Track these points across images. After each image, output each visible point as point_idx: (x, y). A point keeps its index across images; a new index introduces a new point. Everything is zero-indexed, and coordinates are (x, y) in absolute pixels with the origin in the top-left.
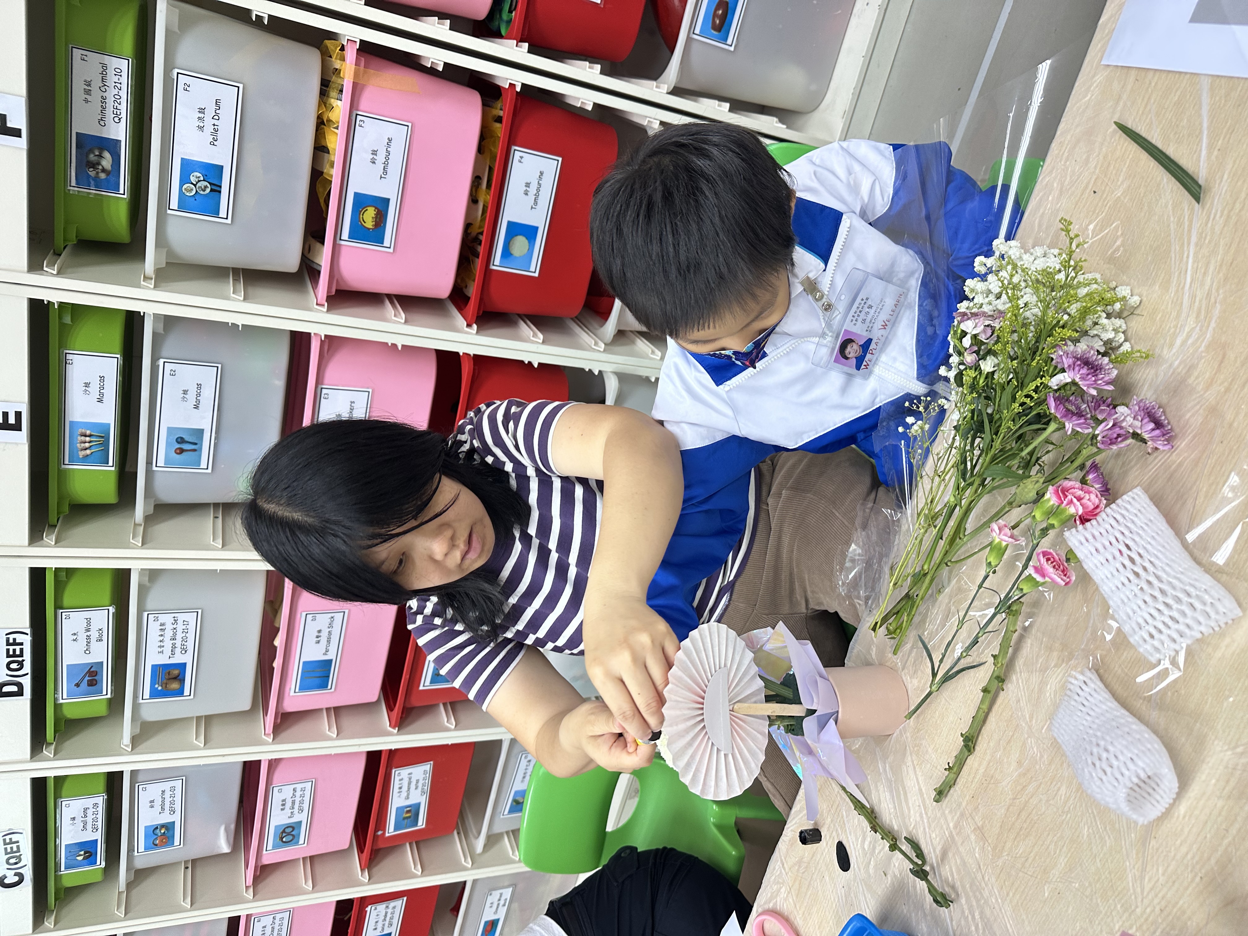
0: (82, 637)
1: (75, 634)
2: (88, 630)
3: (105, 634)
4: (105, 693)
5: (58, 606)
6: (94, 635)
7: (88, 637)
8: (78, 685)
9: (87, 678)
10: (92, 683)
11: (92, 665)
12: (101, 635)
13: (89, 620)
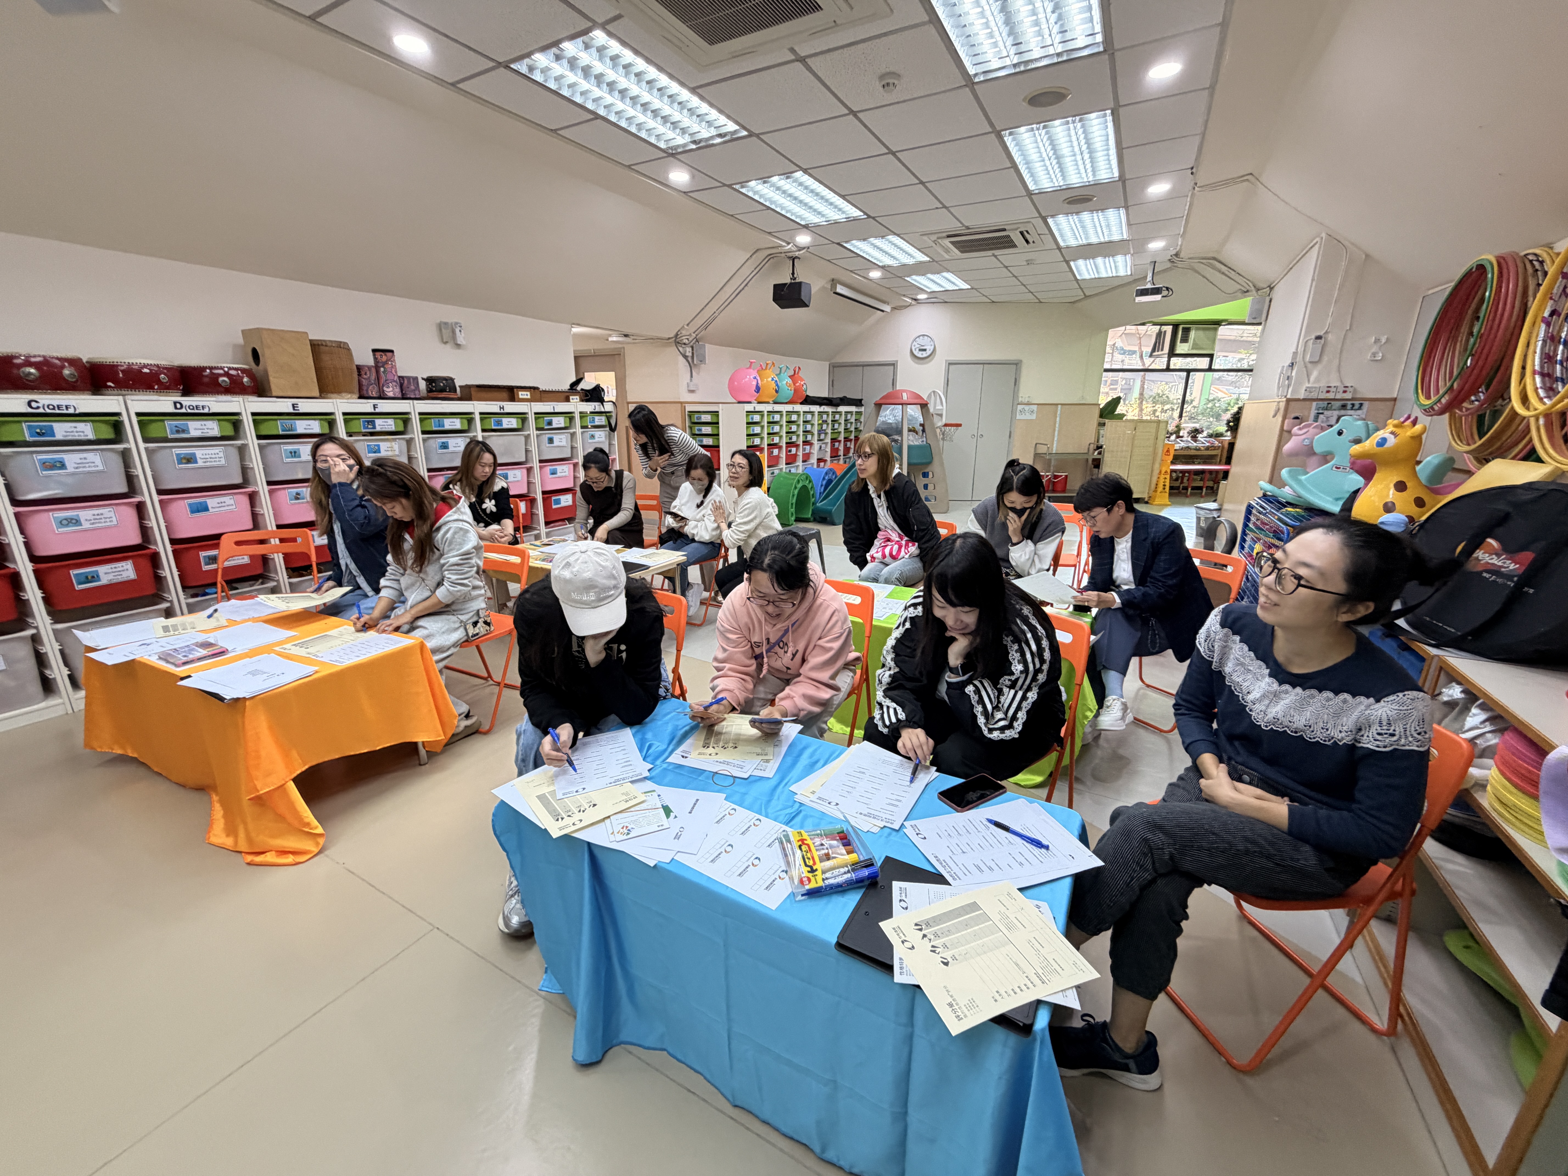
0: (204, 427)
2: (207, 429)
3: (207, 435)
4: (173, 436)
5: (222, 420)
6: (205, 431)
8: (176, 427)
9: (180, 429)
10: (178, 431)
11: (187, 431)
13: (212, 429)
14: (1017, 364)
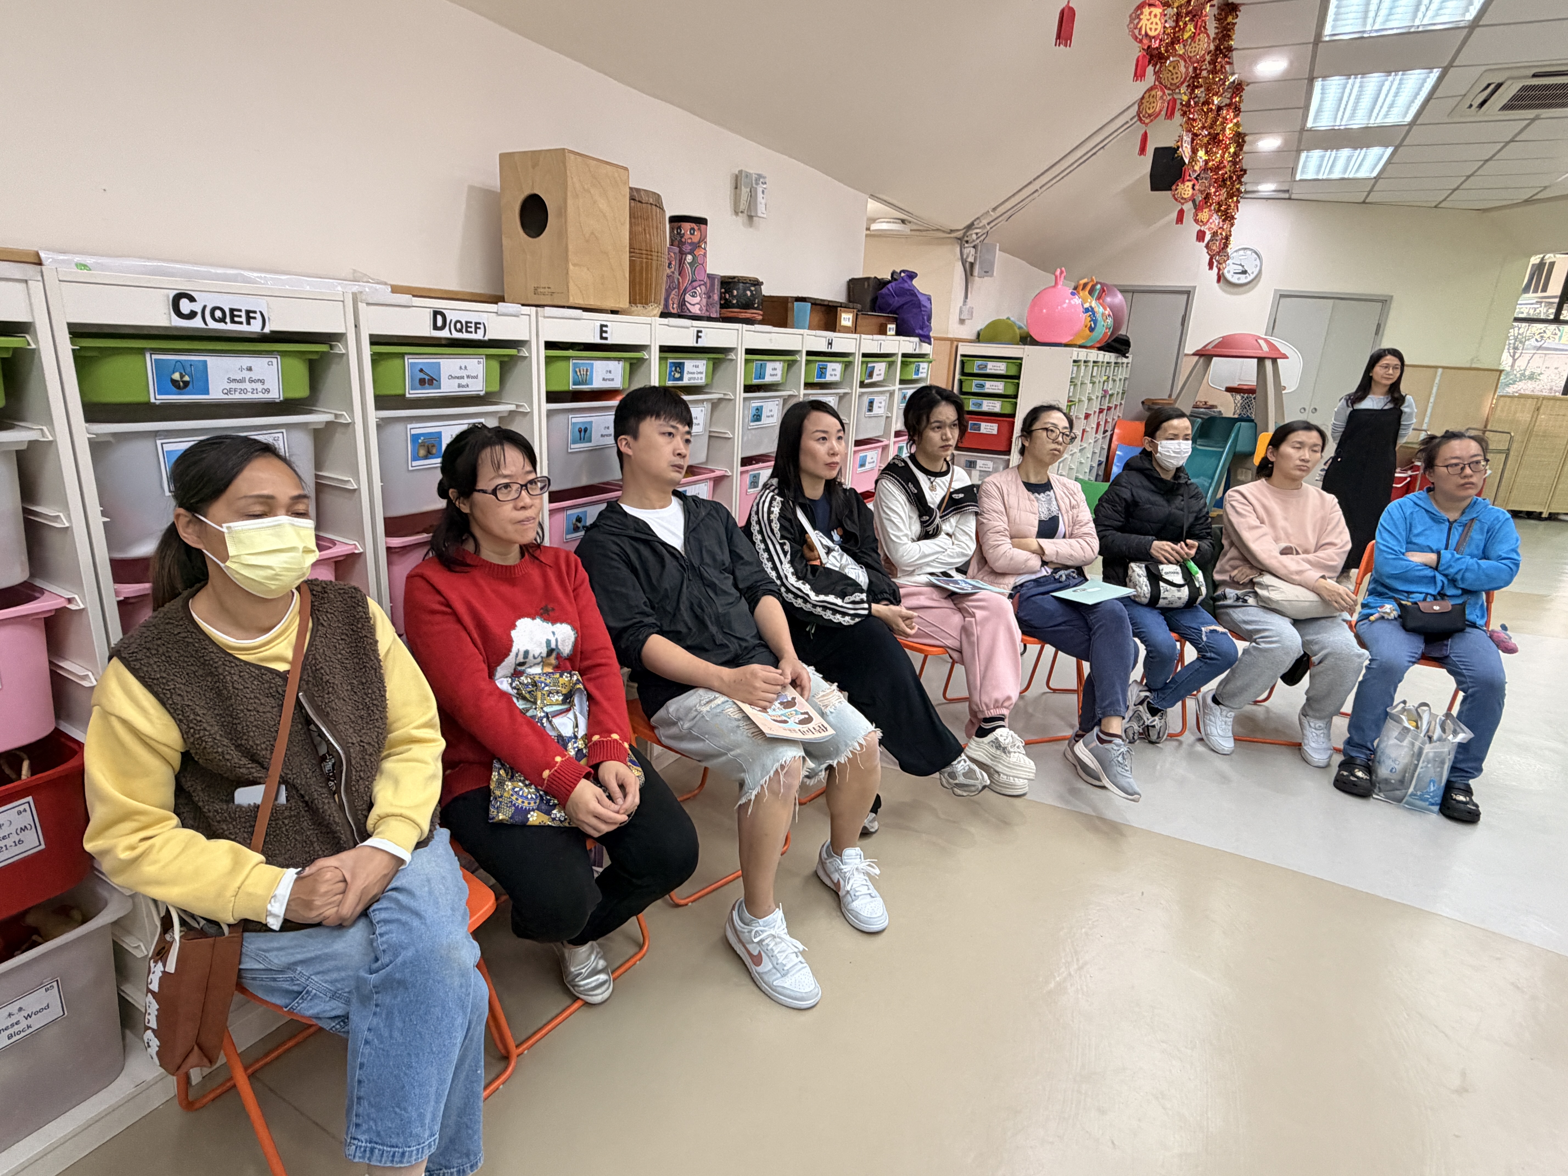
0: (464, 373)
1: (466, 367)
2: (468, 377)
3: (464, 389)
4: (411, 392)
5: (488, 357)
6: (464, 382)
7: (462, 378)
8: (421, 370)
9: (427, 378)
10: (422, 382)
11: (439, 381)
12: (463, 386)
13: (476, 377)
14: (1384, 302)
